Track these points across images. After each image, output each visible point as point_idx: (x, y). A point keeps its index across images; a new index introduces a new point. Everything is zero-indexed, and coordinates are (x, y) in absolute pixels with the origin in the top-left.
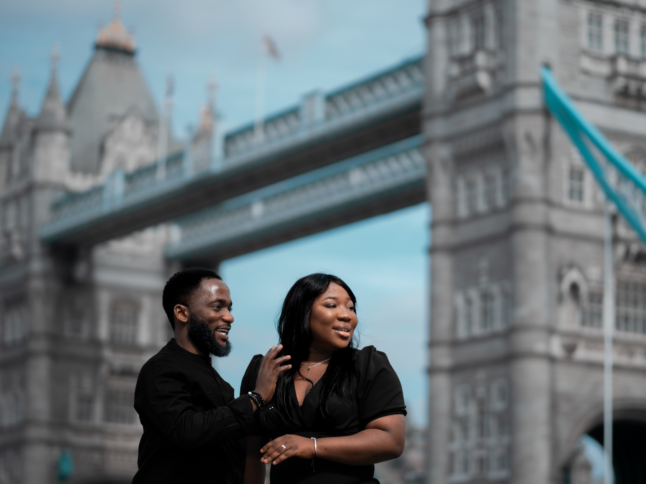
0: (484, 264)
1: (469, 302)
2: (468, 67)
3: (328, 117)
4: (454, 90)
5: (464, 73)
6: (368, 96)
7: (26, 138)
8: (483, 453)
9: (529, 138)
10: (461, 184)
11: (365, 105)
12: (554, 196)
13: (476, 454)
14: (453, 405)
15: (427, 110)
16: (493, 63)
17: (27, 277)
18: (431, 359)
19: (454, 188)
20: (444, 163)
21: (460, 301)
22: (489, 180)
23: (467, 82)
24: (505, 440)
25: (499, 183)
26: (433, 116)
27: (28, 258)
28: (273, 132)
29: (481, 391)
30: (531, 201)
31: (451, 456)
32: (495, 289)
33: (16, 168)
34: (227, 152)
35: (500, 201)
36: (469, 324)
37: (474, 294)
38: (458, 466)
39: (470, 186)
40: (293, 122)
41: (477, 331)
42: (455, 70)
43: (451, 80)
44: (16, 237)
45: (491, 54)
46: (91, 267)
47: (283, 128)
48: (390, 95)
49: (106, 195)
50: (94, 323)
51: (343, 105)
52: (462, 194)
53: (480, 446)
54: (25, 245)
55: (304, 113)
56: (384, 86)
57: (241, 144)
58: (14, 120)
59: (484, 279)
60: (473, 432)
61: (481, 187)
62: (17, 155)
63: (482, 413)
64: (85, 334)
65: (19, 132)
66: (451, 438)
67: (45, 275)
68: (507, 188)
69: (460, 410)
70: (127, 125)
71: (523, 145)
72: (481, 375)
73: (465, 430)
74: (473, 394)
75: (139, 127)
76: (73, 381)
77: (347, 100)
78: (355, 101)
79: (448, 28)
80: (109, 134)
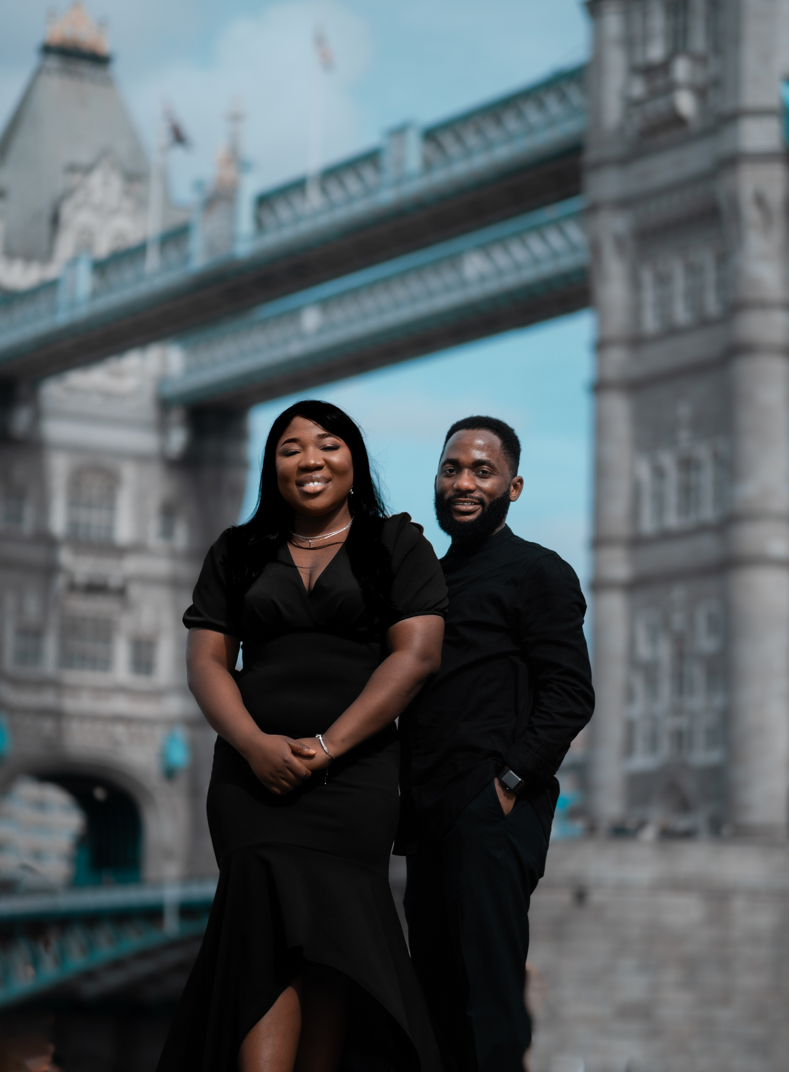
0: (684, 411)
1: (659, 473)
2: (660, 82)
3: (428, 166)
4: (637, 121)
5: (653, 94)
6: (493, 133)
8: (682, 722)
9: (760, 201)
10: (647, 277)
11: (489, 146)
13: (670, 724)
14: (632, 642)
15: (591, 155)
16: (701, 77)
18: (596, 567)
19: (636, 284)
20: (619, 243)
21: (644, 470)
22: (693, 271)
23: (658, 107)
24: (718, 701)
25: (710, 277)
26: (599, 165)
28: (336, 191)
29: (678, 620)
30: (764, 305)
31: (630, 727)
32: (703, 452)
34: (260, 225)
35: (713, 306)
36: (660, 509)
37: (668, 460)
38: (640, 743)
39: (663, 280)
40: (368, 174)
41: (673, 520)
42: (639, 88)
43: (632, 104)
45: (699, 60)
46: (38, 415)
47: (353, 183)
48: (531, 130)
49: (63, 296)
50: (43, 507)
51: (452, 148)
52: (650, 295)
53: (677, 711)
55: (387, 160)
56: (520, 115)
57: (283, 211)
59: (684, 436)
60: (667, 688)
61: (680, 282)
63: (680, 655)
64: (28, 525)
66: (630, 696)
68: (723, 284)
69: (645, 651)
70: (96, 179)
71: (751, 212)
72: (678, 593)
73: (652, 683)
74: (666, 624)
75: (116, 184)
76: (10, 602)
77: (459, 139)
78: (472, 140)
79: (627, 15)
80: (67, 194)
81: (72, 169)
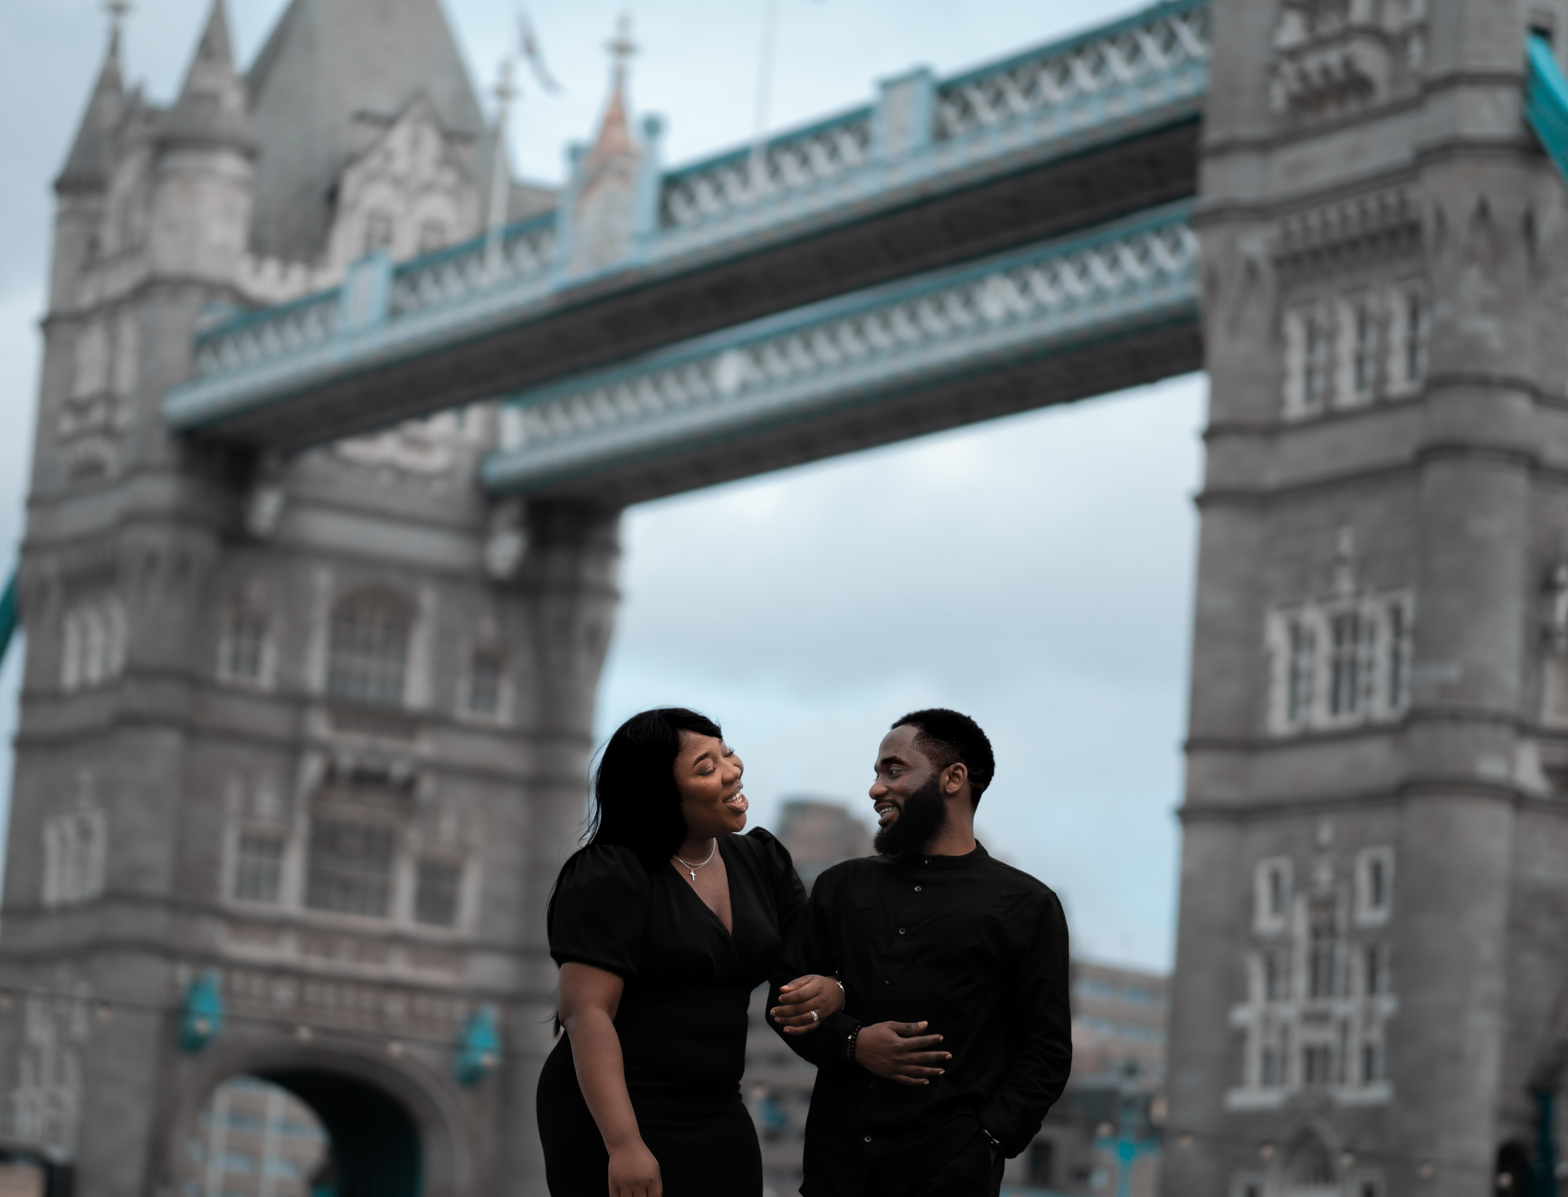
0: (1346, 543)
1: (1299, 638)
3: (943, 139)
4: (1289, 84)
5: (1315, 41)
6: (1050, 88)
9: (1482, 215)
10: (1295, 329)
11: (1044, 114)
13: (1304, 1036)
15: (1212, 134)
18: (1192, 784)
20: (1251, 275)
21: (1277, 636)
22: (1366, 323)
23: (1325, 64)
24: (1386, 1005)
25: (1398, 333)
26: (1224, 150)
27: (132, 473)
28: (794, 174)
29: (1324, 875)
31: (1236, 1041)
32: (1374, 610)
33: (110, 239)
34: (666, 218)
35: (1399, 382)
36: (1298, 699)
37: (1315, 618)
38: (1254, 1068)
39: (1317, 337)
40: (849, 148)
41: (1320, 717)
42: (1294, 32)
44: (99, 414)
47: (822, 163)
48: (1115, 91)
50: (298, 649)
51: (986, 112)
52: (1296, 358)
53: (1313, 1018)
55: (878, 128)
56: (1098, 64)
58: (110, 113)
59: (1345, 584)
60: (1300, 982)
61: (1347, 341)
62: (113, 205)
63: (1322, 931)
64: (266, 677)
68: (1416, 347)
69: (1267, 921)
70: (399, 137)
72: (1326, 832)
73: (1274, 973)
74: (1303, 881)
75: (431, 144)
76: (233, 795)
77: (998, 99)
78: (1017, 102)
80: (352, 159)
81: (362, 117)
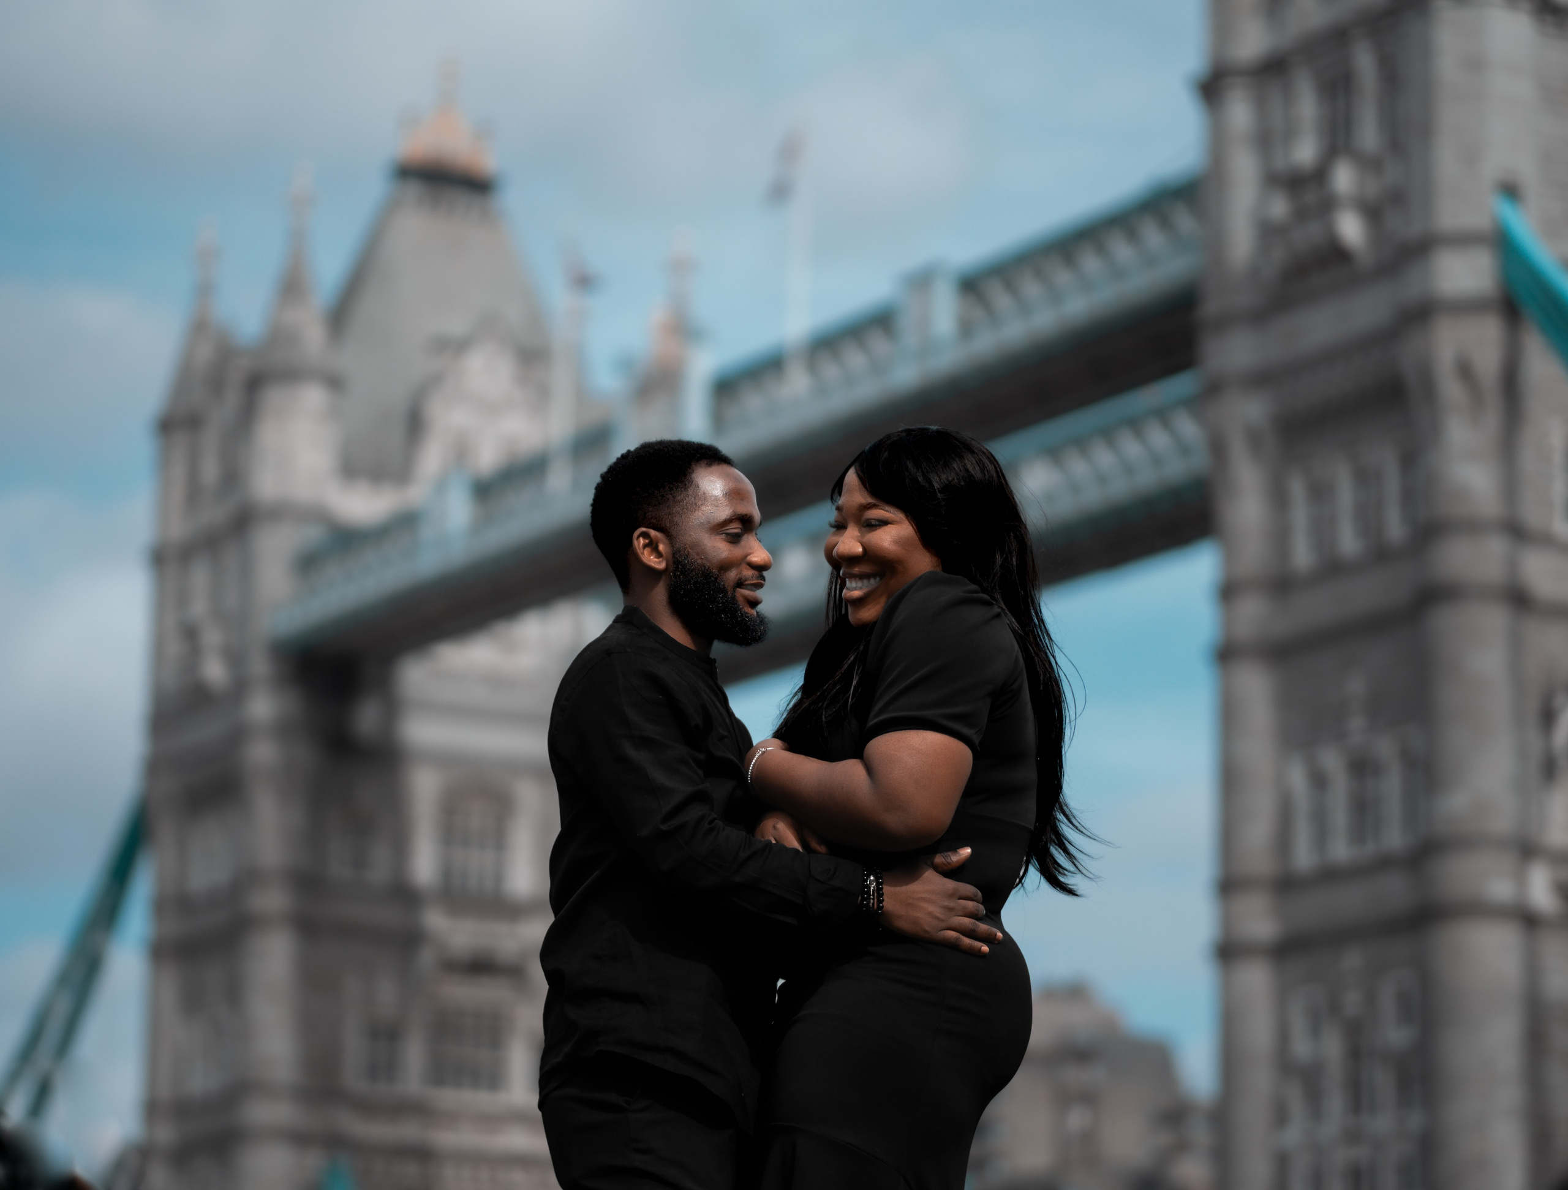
0: (1356, 686)
1: (1319, 781)
2: (1311, 198)
3: (966, 329)
4: (1278, 257)
5: (1301, 214)
6: (1063, 277)
7: (232, 398)
8: (1359, 1153)
9: (1465, 371)
10: (1297, 489)
11: (1056, 297)
12: (1532, 516)
13: (1341, 1157)
14: (1283, 1036)
15: (1211, 307)
16: (1373, 188)
17: (238, 736)
18: (1227, 922)
19: (1279, 499)
20: (1254, 440)
21: (1297, 778)
22: (1365, 478)
23: (1309, 235)
24: (1415, 1120)
25: (1392, 485)
26: (1224, 322)
27: (239, 689)
28: (830, 371)
29: (1352, 1000)
30: (1473, 527)
31: (1281, 1162)
32: (1385, 748)
33: (210, 471)
34: (718, 420)
35: (1395, 529)
36: (1322, 834)
37: (1332, 761)
39: (1320, 493)
40: (879, 345)
41: (1341, 851)
42: (1279, 208)
43: (1268, 232)
44: (212, 638)
45: (1369, 164)
46: (392, 708)
47: (855, 359)
48: (1118, 273)
49: (427, 534)
50: (401, 847)
51: (1002, 300)
52: (1300, 514)
53: (1353, 1136)
54: (235, 658)
55: (906, 324)
56: (1102, 250)
57: (753, 402)
58: (205, 353)
59: (1357, 724)
60: (1335, 1103)
61: (1346, 495)
62: (211, 440)
63: (1356, 1054)
64: (379, 871)
65: (216, 382)
66: (1280, 1116)
67: (283, 730)
68: (1410, 497)
69: (1302, 1048)
70: (475, 362)
71: (1451, 389)
72: (1352, 960)
73: (1314, 1096)
74: (1334, 1008)
75: (505, 368)
76: (353, 988)
77: (1011, 288)
78: (1032, 289)
79: (1260, 103)
80: (432, 383)
81: (440, 346)
